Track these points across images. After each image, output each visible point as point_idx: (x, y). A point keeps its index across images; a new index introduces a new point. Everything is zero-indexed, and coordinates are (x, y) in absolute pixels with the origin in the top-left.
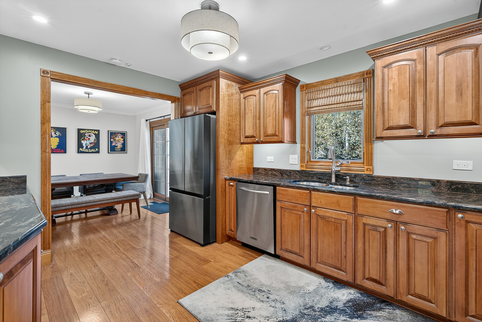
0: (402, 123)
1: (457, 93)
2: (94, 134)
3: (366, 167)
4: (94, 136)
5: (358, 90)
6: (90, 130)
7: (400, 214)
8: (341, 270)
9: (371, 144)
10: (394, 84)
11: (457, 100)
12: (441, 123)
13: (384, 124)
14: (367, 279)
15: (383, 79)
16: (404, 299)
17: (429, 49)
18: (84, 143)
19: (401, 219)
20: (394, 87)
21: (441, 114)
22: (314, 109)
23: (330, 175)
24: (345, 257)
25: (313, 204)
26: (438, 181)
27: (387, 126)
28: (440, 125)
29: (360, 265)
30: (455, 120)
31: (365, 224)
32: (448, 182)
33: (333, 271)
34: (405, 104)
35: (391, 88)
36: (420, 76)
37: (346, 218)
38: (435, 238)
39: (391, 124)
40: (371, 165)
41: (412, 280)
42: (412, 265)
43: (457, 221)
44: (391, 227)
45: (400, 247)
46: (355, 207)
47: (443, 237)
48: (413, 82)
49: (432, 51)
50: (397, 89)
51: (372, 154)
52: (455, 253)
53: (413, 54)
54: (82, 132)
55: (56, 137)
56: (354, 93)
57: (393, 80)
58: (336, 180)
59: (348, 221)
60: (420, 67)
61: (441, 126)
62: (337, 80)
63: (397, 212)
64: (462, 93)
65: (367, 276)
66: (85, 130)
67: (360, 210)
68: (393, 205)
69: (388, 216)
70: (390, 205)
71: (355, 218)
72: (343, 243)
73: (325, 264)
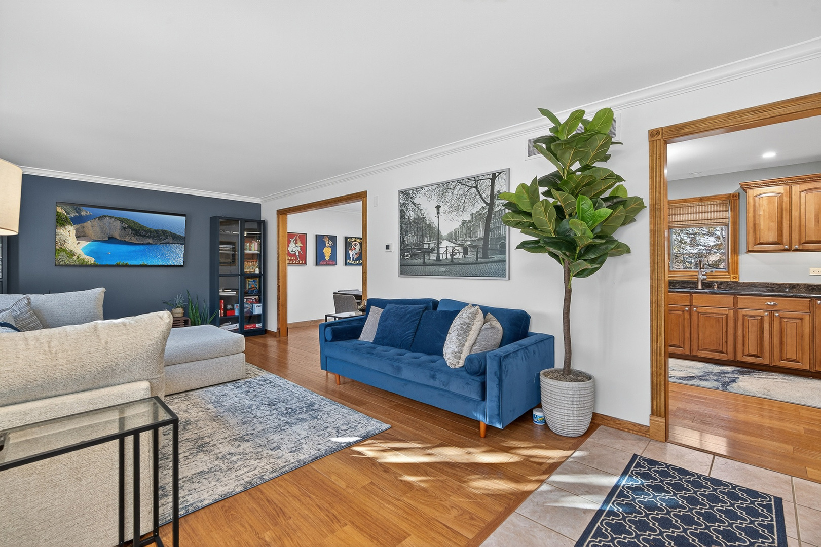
0: (771, 240)
1: (815, 221)
2: (359, 243)
3: (732, 275)
4: (359, 244)
5: (724, 209)
6: (356, 238)
7: (775, 305)
8: (723, 353)
9: (737, 256)
10: (764, 210)
11: (815, 225)
12: (803, 241)
13: (755, 240)
14: (747, 355)
15: (754, 205)
16: (778, 364)
17: (794, 187)
18: (351, 253)
19: (775, 309)
20: (764, 213)
21: (803, 234)
22: (676, 223)
23: (695, 284)
24: (726, 342)
25: (694, 304)
26: (798, 284)
27: (758, 242)
28: (802, 242)
29: (740, 346)
30: (814, 239)
31: (744, 315)
32: (805, 285)
33: (714, 355)
34: (774, 225)
35: (761, 212)
36: (786, 205)
37: (727, 313)
38: (802, 319)
39: (762, 241)
40: (737, 273)
41: (784, 349)
42: (784, 339)
43: (817, 305)
44: (768, 314)
45: (775, 328)
46: (735, 303)
47: (807, 318)
48: (781, 210)
49: (796, 189)
50: (766, 214)
51: (737, 263)
52: (816, 327)
53: (780, 189)
54: (349, 240)
55: (329, 246)
56: (720, 211)
57: (764, 207)
58: (702, 286)
59: (729, 315)
60: (786, 199)
61: (804, 243)
62: (701, 199)
63: (772, 304)
64: (819, 221)
65: (746, 353)
66: (352, 238)
67: (740, 305)
68: (768, 299)
69: (765, 307)
70: (765, 299)
71: (736, 313)
72: (724, 331)
73: (707, 350)
